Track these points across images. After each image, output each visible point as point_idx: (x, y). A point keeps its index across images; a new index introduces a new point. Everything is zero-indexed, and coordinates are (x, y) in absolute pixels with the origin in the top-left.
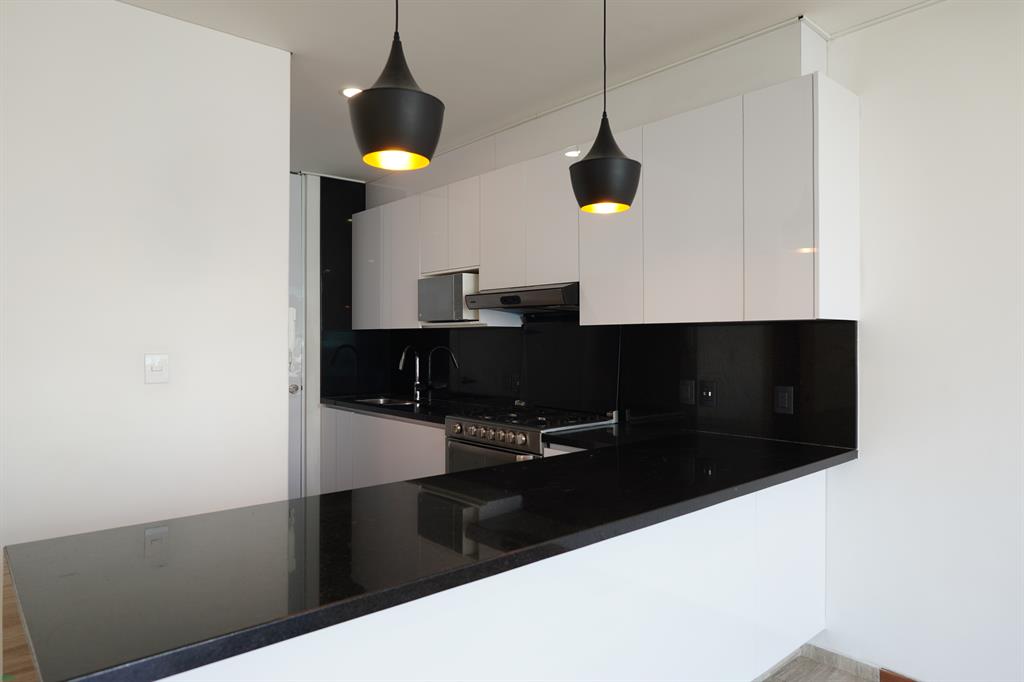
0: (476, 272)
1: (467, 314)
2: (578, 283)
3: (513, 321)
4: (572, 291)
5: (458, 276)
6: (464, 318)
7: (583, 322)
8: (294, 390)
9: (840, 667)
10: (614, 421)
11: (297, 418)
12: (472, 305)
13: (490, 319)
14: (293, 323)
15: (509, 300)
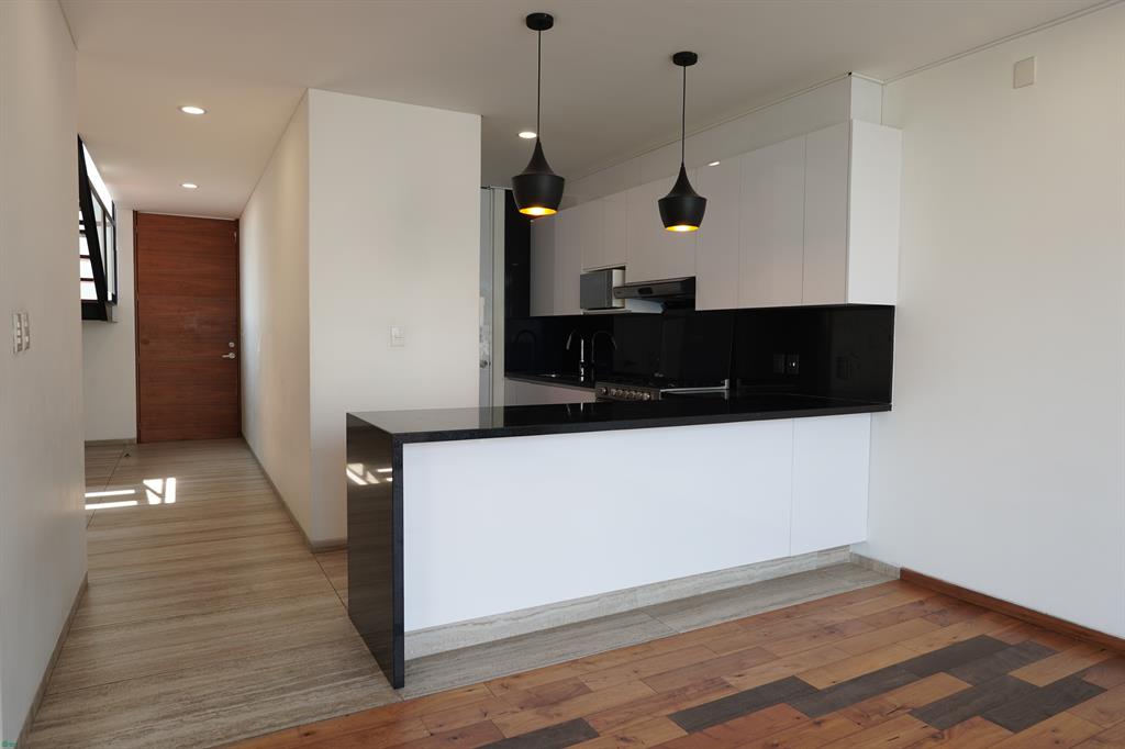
0: (623, 268)
1: (616, 303)
2: (694, 278)
3: (655, 308)
4: (689, 284)
5: (609, 271)
6: (614, 305)
7: (698, 308)
8: (483, 364)
9: (875, 569)
10: (725, 387)
11: (486, 386)
12: (619, 295)
13: (634, 307)
14: (482, 309)
15: (645, 291)
